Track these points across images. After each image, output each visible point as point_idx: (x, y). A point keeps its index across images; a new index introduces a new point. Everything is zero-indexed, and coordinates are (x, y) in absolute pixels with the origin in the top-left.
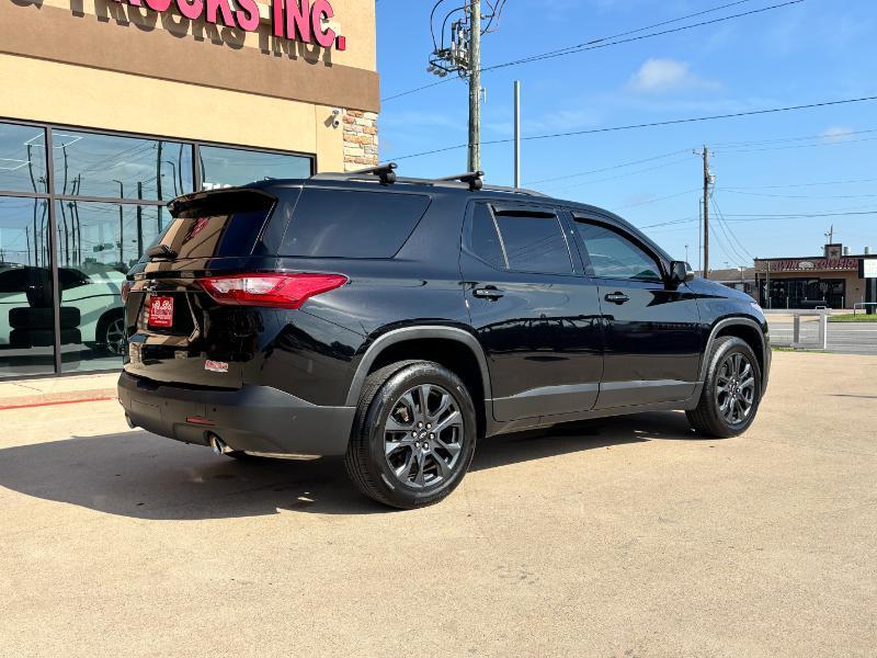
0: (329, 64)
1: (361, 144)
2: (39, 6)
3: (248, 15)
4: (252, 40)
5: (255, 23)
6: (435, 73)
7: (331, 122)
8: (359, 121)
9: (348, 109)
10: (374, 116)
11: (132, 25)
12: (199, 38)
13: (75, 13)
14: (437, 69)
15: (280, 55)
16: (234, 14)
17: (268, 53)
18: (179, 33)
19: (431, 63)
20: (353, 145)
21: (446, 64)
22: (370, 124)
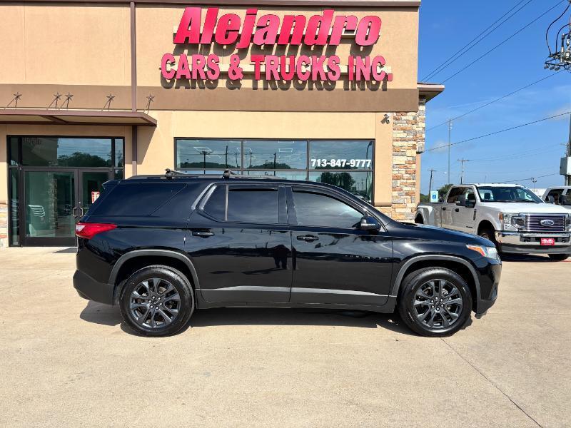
0: (385, 89)
1: (404, 130)
2: (239, 88)
3: (334, 73)
4: (340, 85)
5: (338, 76)
6: (551, 69)
7: (386, 120)
8: (403, 118)
9: (396, 112)
10: (414, 114)
11: (279, 89)
12: (311, 89)
13: (254, 89)
14: (551, 66)
15: (355, 89)
16: (326, 74)
17: (348, 89)
18: (300, 88)
19: (546, 63)
20: (399, 132)
21: (558, 62)
22: (411, 118)
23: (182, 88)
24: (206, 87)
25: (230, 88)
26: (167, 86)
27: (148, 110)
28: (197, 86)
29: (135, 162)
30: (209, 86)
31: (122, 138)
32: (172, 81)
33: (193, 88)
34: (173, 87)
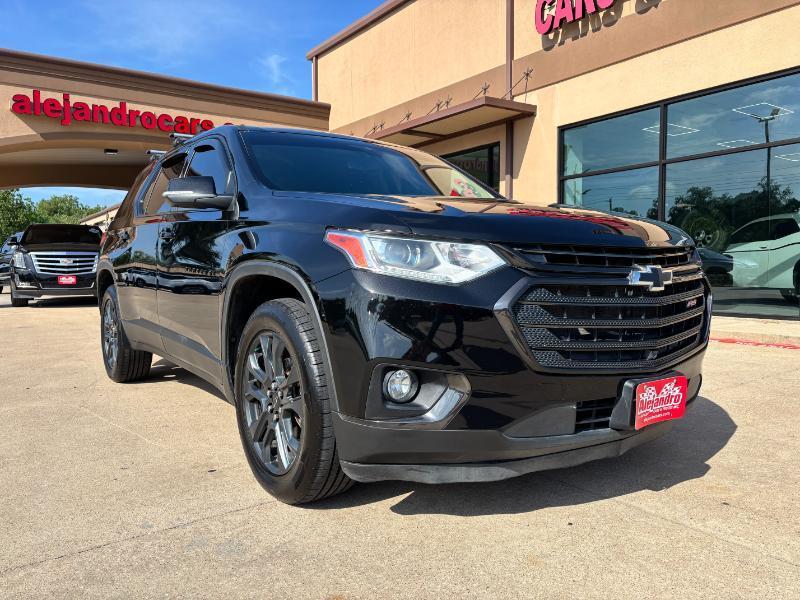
23: (569, 41)
24: (602, 26)
25: (640, 13)
26: (548, 46)
27: (526, 92)
28: (590, 28)
29: (509, 176)
30: (608, 21)
31: (497, 144)
32: (556, 36)
33: (584, 34)
34: (556, 45)
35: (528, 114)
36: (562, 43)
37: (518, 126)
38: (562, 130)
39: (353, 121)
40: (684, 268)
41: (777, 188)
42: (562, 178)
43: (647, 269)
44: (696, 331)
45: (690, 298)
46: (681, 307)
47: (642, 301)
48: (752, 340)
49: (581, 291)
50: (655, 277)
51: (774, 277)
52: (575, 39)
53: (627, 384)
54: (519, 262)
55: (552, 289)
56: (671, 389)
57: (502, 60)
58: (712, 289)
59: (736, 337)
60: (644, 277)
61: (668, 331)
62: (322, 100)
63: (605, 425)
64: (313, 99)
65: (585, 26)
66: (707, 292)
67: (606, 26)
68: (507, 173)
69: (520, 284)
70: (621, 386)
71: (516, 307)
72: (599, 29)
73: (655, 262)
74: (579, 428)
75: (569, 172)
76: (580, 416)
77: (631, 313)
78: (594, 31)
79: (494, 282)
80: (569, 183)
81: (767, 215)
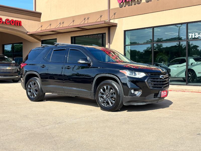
23: (127, 6)
24: (137, 4)
25: (147, 2)
26: (121, 7)
27: (114, 19)
28: (133, 4)
29: (109, 44)
30: (138, 3)
31: (105, 33)
32: (123, 4)
33: (131, 5)
34: (123, 7)
35: (115, 26)
36: (125, 6)
37: (112, 29)
38: (125, 31)
39: (51, 20)
40: (166, 75)
41: (182, 45)
42: (125, 45)
43: (162, 76)
44: (167, 84)
45: (167, 80)
46: (166, 81)
47: (161, 80)
48: (175, 90)
49: (154, 79)
50: (163, 77)
51: (180, 74)
52: (129, 6)
53: (160, 91)
54: (147, 75)
55: (151, 78)
56: (165, 92)
57: (107, 8)
58: (170, 78)
59: (172, 90)
60: (162, 77)
61: (165, 84)
62: (38, 11)
63: (157, 97)
64: (34, 10)
65: (132, 3)
66: (169, 79)
67: (138, 4)
68: (108, 43)
69: (148, 78)
70: (159, 92)
71: (147, 81)
72: (136, 4)
73: (163, 75)
74: (154, 97)
75: (127, 44)
76: (154, 96)
77: (160, 82)
78: (134, 5)
79: (145, 78)
80: (127, 47)
81: (179, 57)
